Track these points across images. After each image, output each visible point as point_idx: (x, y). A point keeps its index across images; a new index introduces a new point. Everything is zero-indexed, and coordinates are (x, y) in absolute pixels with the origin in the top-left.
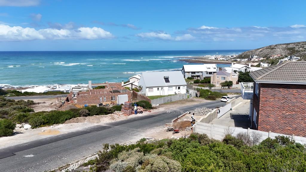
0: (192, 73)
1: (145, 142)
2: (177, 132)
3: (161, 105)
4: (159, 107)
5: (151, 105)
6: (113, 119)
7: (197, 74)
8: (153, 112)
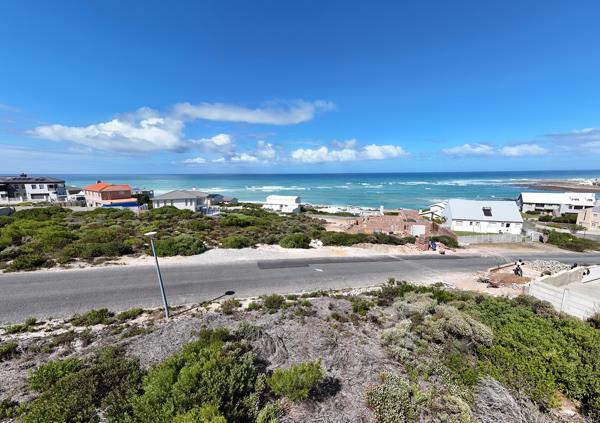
0: (537, 205)
1: (442, 288)
2: (495, 286)
3: (472, 245)
4: (469, 247)
5: (457, 243)
6: (404, 251)
7: (546, 207)
8: (458, 252)
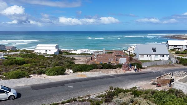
0: (174, 46)
1: (136, 89)
2: (159, 86)
3: (148, 67)
4: (147, 68)
5: (141, 66)
6: (116, 72)
7: (178, 47)
8: (143, 71)
